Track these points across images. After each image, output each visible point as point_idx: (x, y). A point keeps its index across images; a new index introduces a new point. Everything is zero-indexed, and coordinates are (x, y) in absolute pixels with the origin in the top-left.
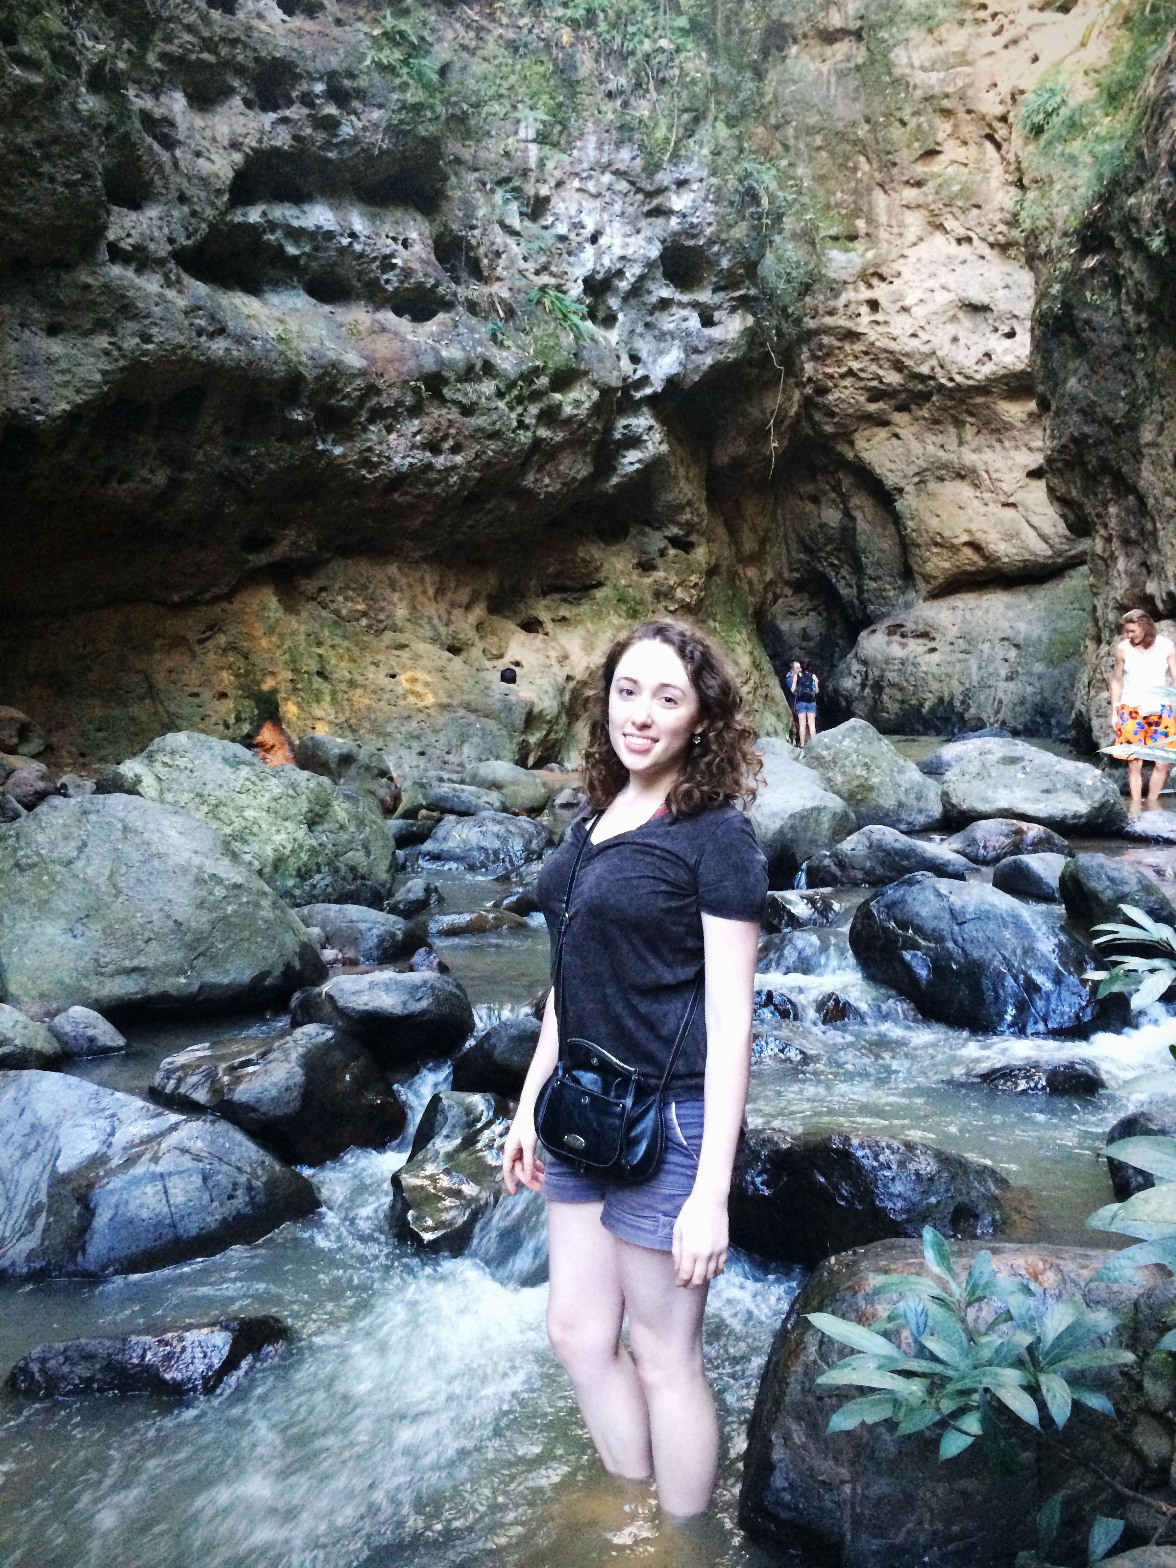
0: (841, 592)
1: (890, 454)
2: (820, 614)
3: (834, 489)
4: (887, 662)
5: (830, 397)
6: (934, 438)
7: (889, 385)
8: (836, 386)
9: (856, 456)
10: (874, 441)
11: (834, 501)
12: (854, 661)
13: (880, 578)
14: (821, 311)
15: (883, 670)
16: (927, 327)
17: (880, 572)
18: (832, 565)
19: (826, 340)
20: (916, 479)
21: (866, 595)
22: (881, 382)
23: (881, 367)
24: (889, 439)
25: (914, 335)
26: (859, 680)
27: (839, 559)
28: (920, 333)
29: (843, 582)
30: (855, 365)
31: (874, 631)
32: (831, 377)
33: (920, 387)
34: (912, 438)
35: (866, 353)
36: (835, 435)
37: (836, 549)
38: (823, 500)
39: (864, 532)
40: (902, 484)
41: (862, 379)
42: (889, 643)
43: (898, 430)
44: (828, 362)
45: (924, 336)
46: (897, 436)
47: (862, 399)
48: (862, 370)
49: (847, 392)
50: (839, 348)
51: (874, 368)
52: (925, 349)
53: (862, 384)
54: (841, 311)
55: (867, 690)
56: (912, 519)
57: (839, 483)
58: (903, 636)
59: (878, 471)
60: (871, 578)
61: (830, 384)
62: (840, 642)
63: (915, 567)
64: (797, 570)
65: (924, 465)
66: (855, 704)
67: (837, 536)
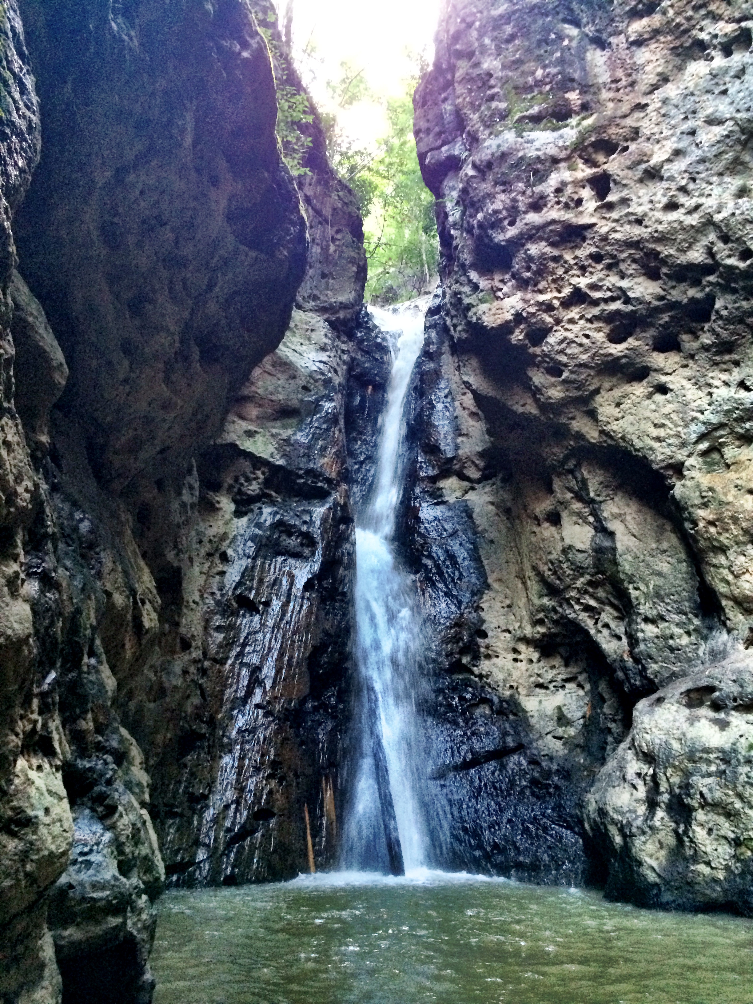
0: (604, 646)
1: (653, 416)
2: (580, 686)
3: (579, 497)
4: (691, 757)
5: (552, 339)
6: (725, 377)
7: (639, 301)
8: (558, 322)
9: (602, 432)
10: (627, 404)
11: (579, 514)
12: (630, 755)
13: (662, 618)
14: (522, 207)
15: (687, 774)
16: (691, 186)
17: (661, 608)
18: (587, 608)
19: (534, 249)
20: (704, 446)
21: (642, 646)
22: (628, 301)
23: (623, 276)
24: (649, 396)
25: (672, 206)
26: (641, 793)
27: (597, 599)
28: (682, 199)
29: (605, 632)
30: (583, 282)
31: (660, 700)
32: (548, 308)
33: (692, 292)
34: (688, 385)
35: (597, 258)
36: (565, 403)
37: (590, 583)
38: (564, 515)
39: (628, 550)
40: (681, 455)
41: (595, 303)
42: (692, 721)
43: (663, 379)
44: (542, 285)
45: (688, 202)
46: (663, 389)
47: (600, 337)
48: (594, 287)
49: (576, 328)
50: (556, 259)
51: (613, 280)
52: (694, 220)
53: (596, 311)
54: (552, 198)
55: (660, 813)
56: (705, 505)
57: (584, 483)
58: (717, 707)
59: (638, 444)
60: (647, 620)
61: (549, 320)
62: (612, 726)
63: (722, 588)
64: (540, 622)
65: (714, 419)
66: (638, 842)
67: (590, 561)
